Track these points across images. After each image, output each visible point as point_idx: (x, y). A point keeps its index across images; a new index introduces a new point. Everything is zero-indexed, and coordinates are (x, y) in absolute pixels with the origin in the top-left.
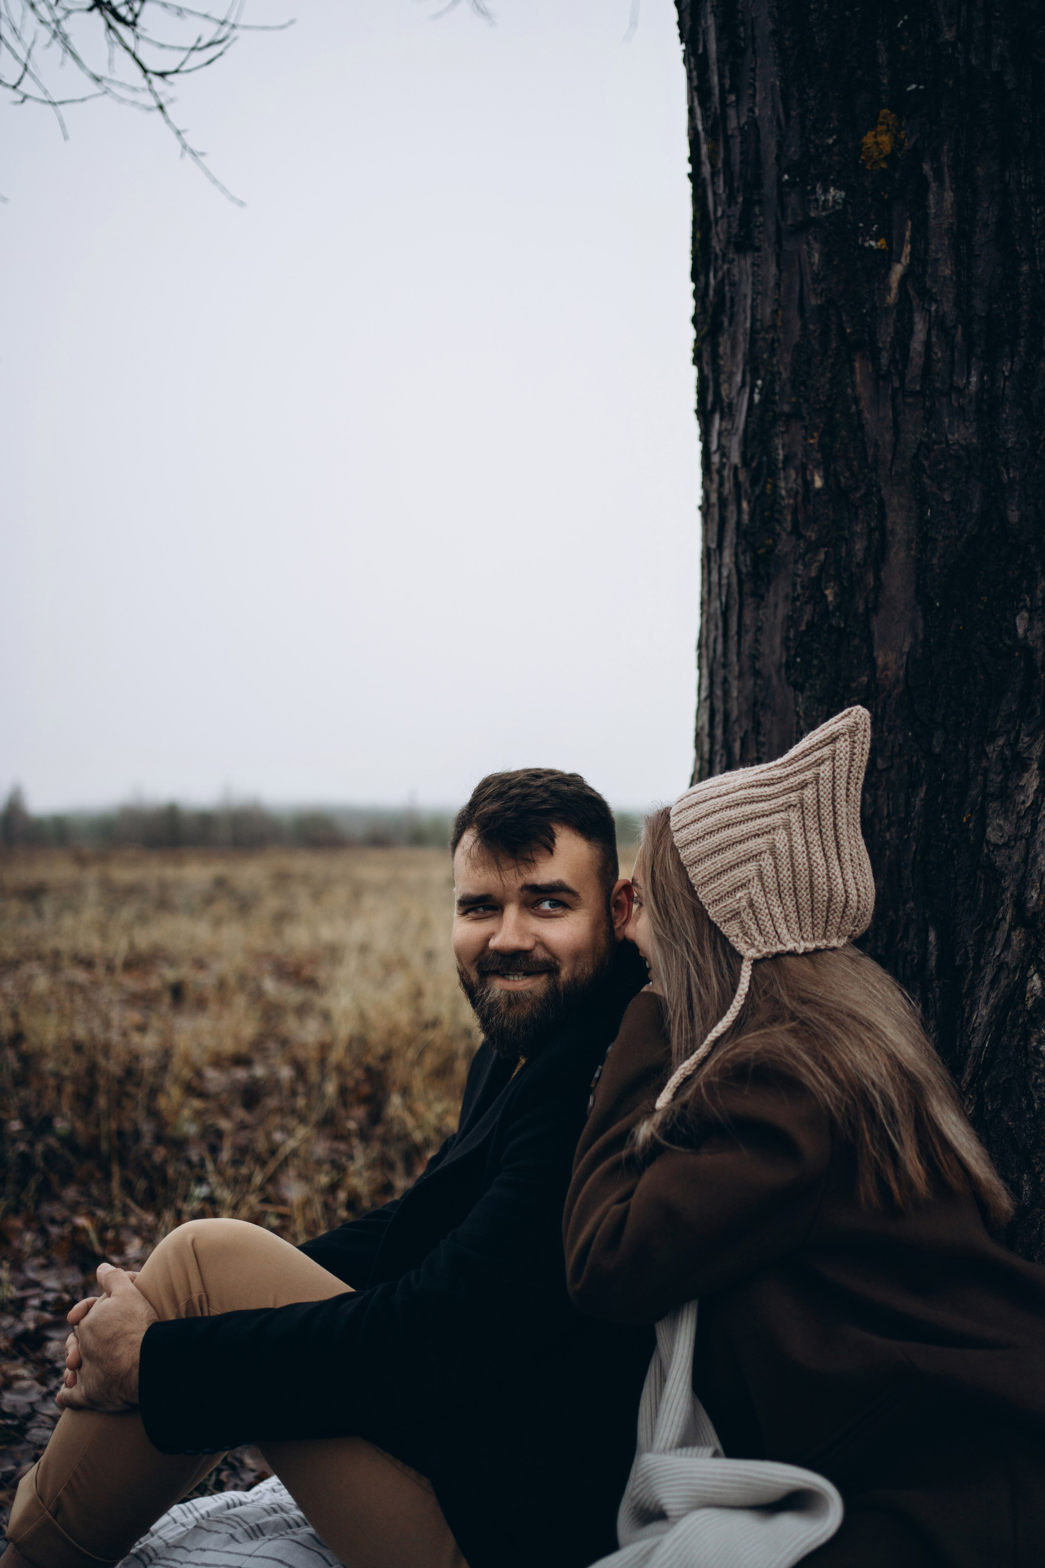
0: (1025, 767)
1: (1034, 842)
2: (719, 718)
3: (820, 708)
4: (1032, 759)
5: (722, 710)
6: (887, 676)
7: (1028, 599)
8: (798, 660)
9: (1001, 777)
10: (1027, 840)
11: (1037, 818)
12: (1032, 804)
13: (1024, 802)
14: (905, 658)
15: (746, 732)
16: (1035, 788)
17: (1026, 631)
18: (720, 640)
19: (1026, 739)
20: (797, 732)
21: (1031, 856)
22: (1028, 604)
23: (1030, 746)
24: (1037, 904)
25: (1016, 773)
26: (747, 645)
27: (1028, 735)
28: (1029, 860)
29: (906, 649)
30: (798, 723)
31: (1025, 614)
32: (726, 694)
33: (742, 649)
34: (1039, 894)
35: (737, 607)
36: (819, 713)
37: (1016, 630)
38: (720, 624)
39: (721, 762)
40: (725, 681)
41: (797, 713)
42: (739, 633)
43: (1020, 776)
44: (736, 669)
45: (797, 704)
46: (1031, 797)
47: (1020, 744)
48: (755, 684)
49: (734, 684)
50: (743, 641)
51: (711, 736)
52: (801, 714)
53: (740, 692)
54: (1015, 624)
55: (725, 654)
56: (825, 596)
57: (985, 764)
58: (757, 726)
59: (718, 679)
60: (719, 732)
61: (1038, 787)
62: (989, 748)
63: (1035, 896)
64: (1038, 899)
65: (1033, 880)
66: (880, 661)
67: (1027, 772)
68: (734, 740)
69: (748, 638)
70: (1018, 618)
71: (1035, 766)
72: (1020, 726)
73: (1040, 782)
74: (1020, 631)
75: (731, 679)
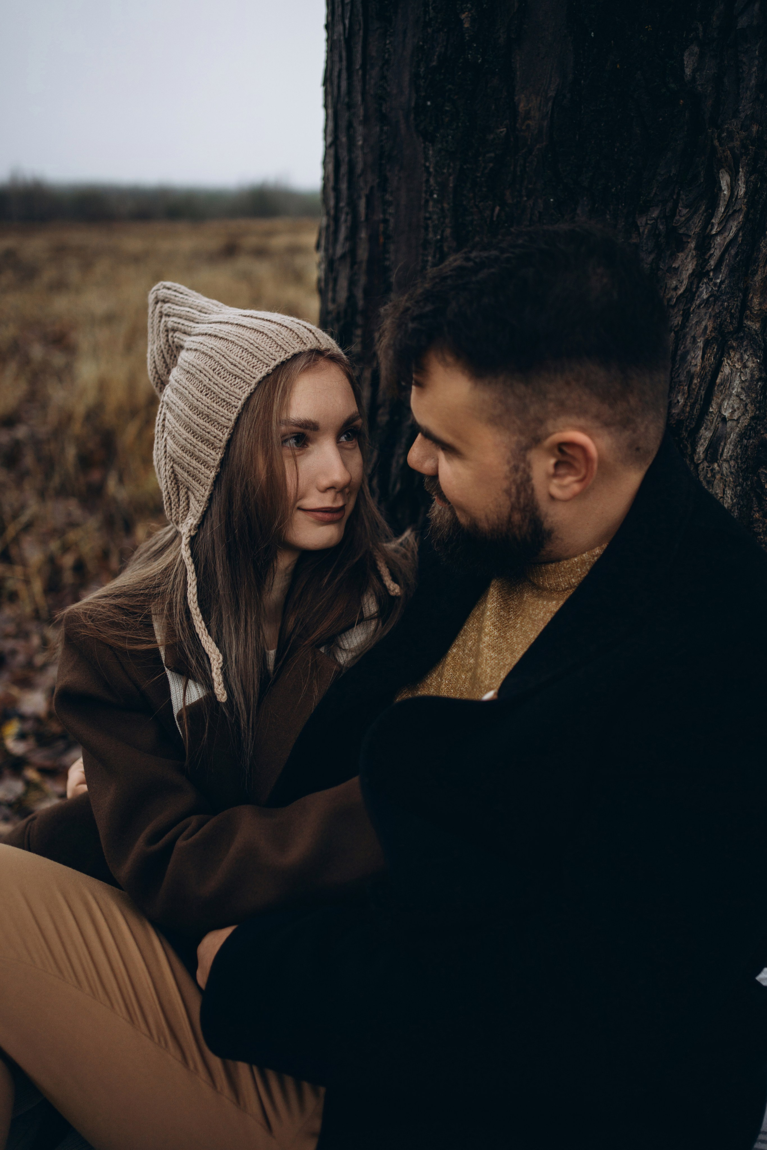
0: (681, 246)
1: (684, 336)
2: (344, 169)
3: (452, 164)
4: (690, 236)
5: (346, 159)
6: (528, 126)
7: (701, 29)
8: (429, 103)
9: (652, 256)
10: (676, 333)
11: (689, 308)
12: (685, 291)
13: (676, 288)
14: (550, 104)
15: (372, 188)
16: (690, 271)
17: (694, 71)
18: (344, 75)
19: (685, 211)
20: (426, 192)
21: (679, 352)
22: (701, 34)
23: (688, 220)
24: (683, 411)
25: (669, 253)
26: (373, 82)
27: (686, 207)
28: (678, 358)
29: (552, 94)
30: (427, 181)
31: (696, 49)
32: (351, 140)
33: (367, 87)
34: (686, 399)
35: (361, 33)
36: (451, 171)
37: (683, 71)
38: (344, 54)
39: (346, 221)
40: (350, 126)
41: (427, 168)
42: (363, 66)
43: (673, 257)
44: (361, 112)
45: (427, 159)
46: (685, 282)
47: (677, 218)
48: (382, 130)
49: (360, 130)
50: (368, 77)
51: (336, 189)
52: (431, 170)
53: (365, 140)
54: (683, 60)
55: (350, 92)
56: (461, 22)
57: (635, 240)
58: (383, 183)
59: (343, 124)
60: (344, 186)
61: (694, 270)
62: (641, 221)
63: (682, 401)
64: (685, 405)
65: (680, 382)
66: (522, 107)
67: (682, 251)
68: (359, 197)
69: (375, 72)
70: (686, 54)
71: (693, 245)
72: (679, 194)
73: (696, 265)
74: (688, 71)
75: (356, 124)
